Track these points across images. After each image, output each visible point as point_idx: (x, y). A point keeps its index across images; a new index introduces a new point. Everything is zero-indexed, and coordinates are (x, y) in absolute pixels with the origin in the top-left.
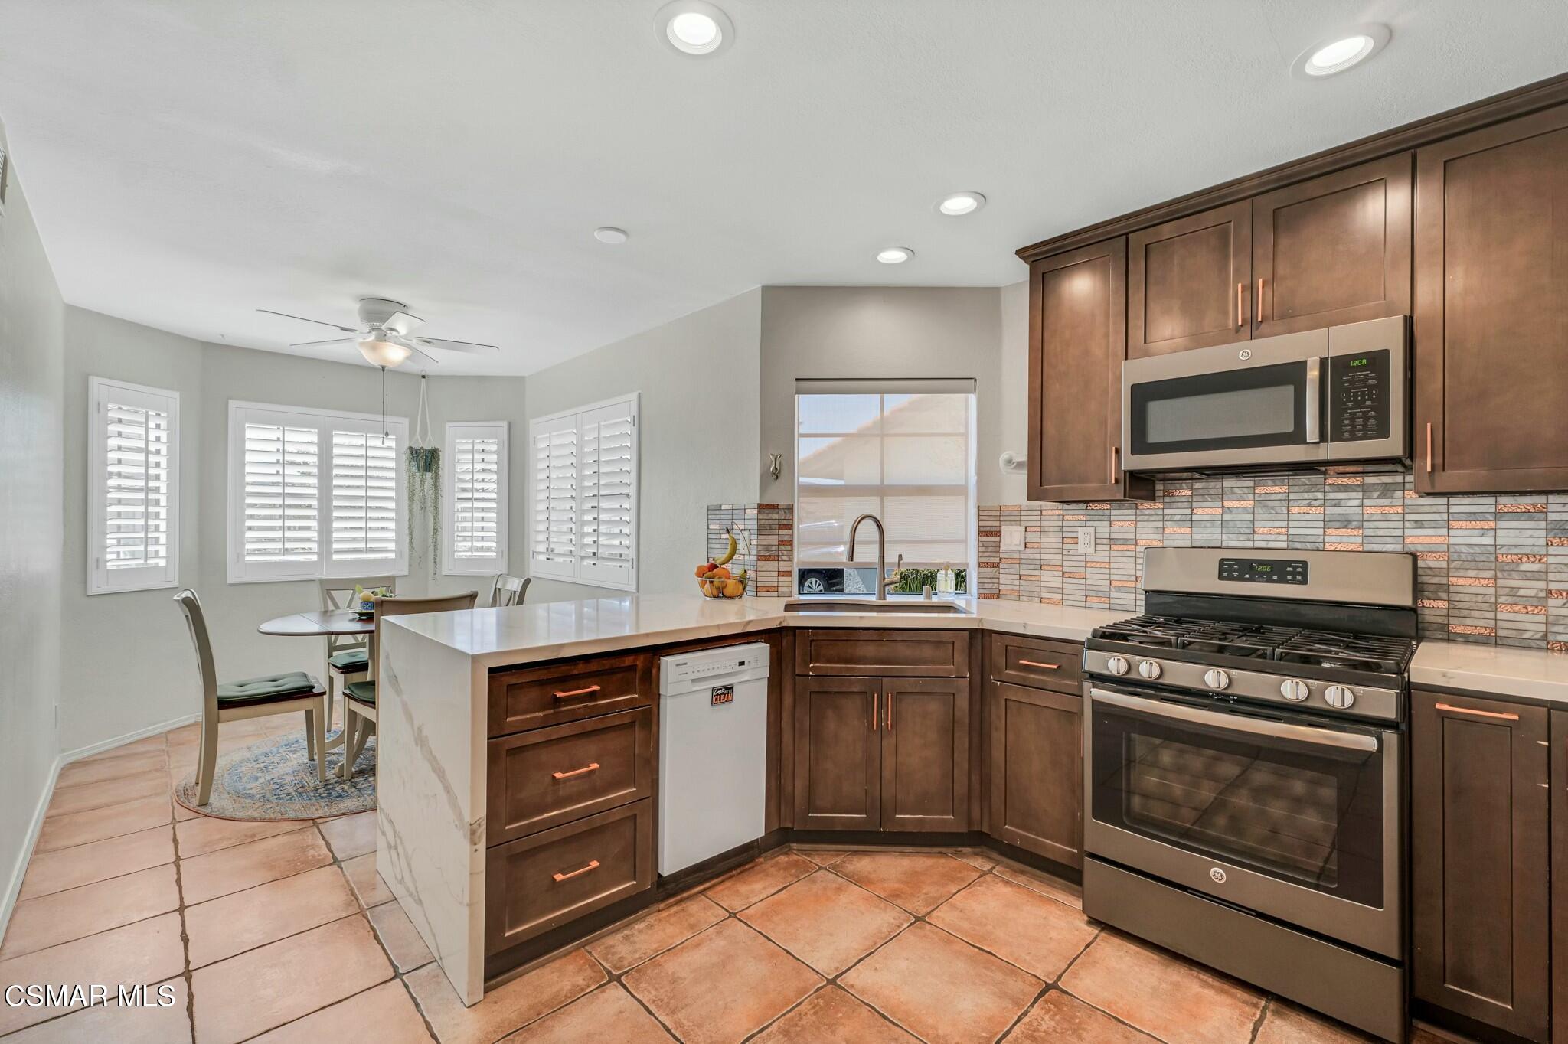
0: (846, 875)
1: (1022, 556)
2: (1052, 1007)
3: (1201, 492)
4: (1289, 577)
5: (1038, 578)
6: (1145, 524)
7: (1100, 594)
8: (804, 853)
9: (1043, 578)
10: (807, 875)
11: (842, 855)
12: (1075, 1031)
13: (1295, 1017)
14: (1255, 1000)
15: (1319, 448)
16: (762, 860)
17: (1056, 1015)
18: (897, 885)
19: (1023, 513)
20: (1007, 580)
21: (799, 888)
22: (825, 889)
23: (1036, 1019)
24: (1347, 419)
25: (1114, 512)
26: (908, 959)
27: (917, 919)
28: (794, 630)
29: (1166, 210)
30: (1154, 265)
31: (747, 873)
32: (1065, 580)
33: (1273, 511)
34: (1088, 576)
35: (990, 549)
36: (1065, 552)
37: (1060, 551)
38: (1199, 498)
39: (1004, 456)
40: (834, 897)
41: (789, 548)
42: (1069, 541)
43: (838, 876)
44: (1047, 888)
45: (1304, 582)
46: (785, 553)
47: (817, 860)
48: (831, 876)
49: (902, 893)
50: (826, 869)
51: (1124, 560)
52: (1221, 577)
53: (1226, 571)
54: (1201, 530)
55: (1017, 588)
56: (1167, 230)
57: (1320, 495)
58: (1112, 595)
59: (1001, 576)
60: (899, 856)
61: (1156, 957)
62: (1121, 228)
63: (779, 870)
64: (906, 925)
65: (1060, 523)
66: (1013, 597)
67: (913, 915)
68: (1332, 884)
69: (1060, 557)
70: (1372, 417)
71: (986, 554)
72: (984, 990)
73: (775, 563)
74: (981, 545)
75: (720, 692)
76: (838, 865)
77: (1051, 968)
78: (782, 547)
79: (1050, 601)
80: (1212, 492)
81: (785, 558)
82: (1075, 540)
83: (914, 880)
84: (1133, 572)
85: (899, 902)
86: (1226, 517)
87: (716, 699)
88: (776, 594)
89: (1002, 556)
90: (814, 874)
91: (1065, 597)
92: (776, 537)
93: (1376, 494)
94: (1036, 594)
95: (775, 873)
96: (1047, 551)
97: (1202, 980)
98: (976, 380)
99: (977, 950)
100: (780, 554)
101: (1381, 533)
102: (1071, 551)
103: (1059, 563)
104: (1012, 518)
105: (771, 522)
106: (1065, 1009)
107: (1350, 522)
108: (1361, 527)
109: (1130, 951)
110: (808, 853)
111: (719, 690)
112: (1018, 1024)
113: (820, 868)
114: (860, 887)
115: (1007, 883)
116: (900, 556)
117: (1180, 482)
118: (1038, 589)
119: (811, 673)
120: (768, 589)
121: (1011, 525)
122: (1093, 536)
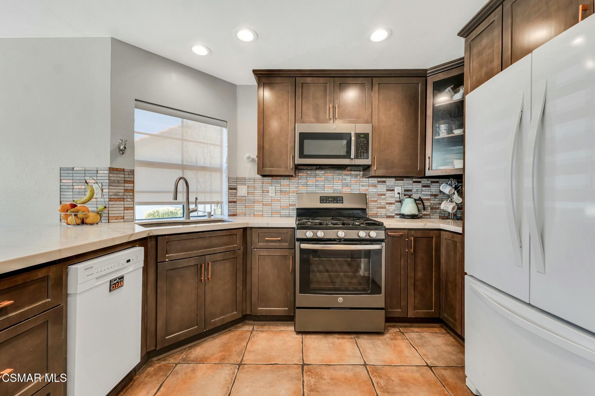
0: (192, 361)
1: (246, 198)
2: (309, 373)
3: (310, 175)
4: (339, 201)
5: (253, 207)
6: (292, 185)
7: (277, 211)
8: (162, 360)
9: (255, 207)
10: (171, 371)
11: (184, 351)
12: (321, 378)
13: (362, 336)
14: (351, 336)
15: (353, 160)
16: (137, 376)
17: (312, 376)
18: (220, 354)
19: (246, 180)
20: (240, 208)
21: (171, 380)
22: (186, 374)
23: (308, 381)
24: (359, 152)
25: (282, 181)
26: (247, 387)
27: (239, 365)
28: (156, 237)
29: (309, 72)
30: (304, 91)
31: (130, 389)
32: (264, 207)
33: (329, 182)
34: (273, 205)
35: (233, 195)
36: (264, 196)
37: (262, 196)
38: (309, 177)
39: (247, 155)
40: (193, 376)
41: (131, 194)
42: (265, 192)
43: (189, 363)
44: (276, 327)
45: (342, 203)
46: (129, 197)
47: (172, 361)
48: (185, 365)
49: (225, 356)
50: (179, 363)
51: (285, 198)
52: (321, 203)
53: (322, 200)
54: (310, 187)
55: (244, 211)
56: (309, 80)
57: (341, 177)
58: (281, 211)
59: (237, 207)
60: (212, 340)
61: (321, 336)
62: (294, 74)
63: (152, 376)
64: (236, 371)
65: (262, 185)
66: (243, 215)
67: (236, 364)
68: (368, 291)
69: (262, 198)
70: (365, 152)
71: (231, 198)
72: (284, 381)
73: (122, 203)
74: (229, 193)
75: (115, 282)
76: (185, 358)
77: (298, 358)
78: (126, 194)
79: (258, 216)
80: (313, 175)
81: (129, 200)
82: (268, 191)
83: (226, 348)
84: (288, 203)
85: (226, 362)
86: (317, 183)
87: (113, 287)
88: (122, 220)
89: (238, 198)
90: (175, 369)
91: (264, 213)
92: (123, 188)
93: (354, 177)
94: (252, 213)
95: (150, 380)
96: (257, 196)
97: (337, 337)
98: (227, 122)
99: (270, 366)
100: (125, 197)
101: (355, 188)
102: (266, 196)
103: (262, 200)
104: (242, 183)
105: (118, 179)
106: (313, 371)
107: (348, 185)
108: (350, 187)
109: (315, 338)
110: (164, 359)
111: (115, 281)
112: (304, 388)
113: (176, 364)
114: (203, 363)
115: (262, 331)
116: (196, 199)
117: (303, 171)
118: (253, 211)
119: (167, 260)
120: (116, 218)
121: (242, 185)
122: (275, 189)
